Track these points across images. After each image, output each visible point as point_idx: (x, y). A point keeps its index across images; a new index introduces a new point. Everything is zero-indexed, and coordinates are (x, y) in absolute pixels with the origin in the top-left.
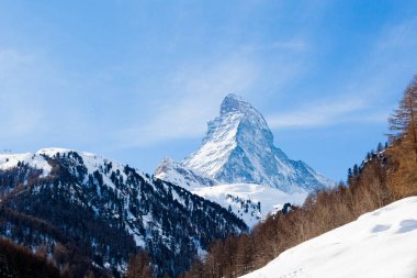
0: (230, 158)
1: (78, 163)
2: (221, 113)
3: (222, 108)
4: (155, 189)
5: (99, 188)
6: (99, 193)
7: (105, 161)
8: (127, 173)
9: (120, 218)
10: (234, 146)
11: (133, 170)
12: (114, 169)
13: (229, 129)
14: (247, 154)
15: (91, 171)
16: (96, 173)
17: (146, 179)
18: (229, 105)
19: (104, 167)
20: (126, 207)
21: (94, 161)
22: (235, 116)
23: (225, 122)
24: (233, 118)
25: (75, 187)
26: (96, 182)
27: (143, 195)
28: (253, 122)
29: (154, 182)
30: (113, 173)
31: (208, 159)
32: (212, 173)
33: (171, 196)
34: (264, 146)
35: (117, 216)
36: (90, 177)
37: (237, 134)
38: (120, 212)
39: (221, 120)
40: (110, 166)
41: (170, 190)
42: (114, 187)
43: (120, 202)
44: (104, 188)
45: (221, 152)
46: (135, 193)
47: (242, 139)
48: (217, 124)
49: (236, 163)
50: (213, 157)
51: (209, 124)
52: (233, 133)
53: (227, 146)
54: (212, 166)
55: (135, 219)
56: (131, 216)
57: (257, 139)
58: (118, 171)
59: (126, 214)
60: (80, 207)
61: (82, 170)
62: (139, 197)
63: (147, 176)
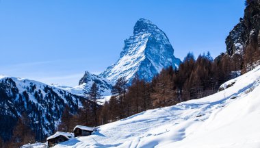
0: (140, 67)
1: (12, 86)
2: (134, 33)
3: (135, 30)
4: (66, 102)
5: (25, 103)
6: (26, 107)
7: (31, 83)
8: (46, 92)
9: (39, 123)
10: (144, 58)
11: (51, 89)
12: (37, 89)
13: (140, 45)
14: (154, 64)
15: (21, 91)
16: (25, 93)
17: (59, 95)
18: (140, 26)
19: (30, 88)
20: (44, 116)
21: (23, 84)
22: (145, 35)
23: (137, 40)
24: (143, 36)
25: (8, 104)
26: (24, 99)
27: (56, 107)
28: (158, 39)
29: (65, 97)
30: (36, 92)
31: (125, 69)
32: (127, 78)
33: (76, 106)
34: (167, 57)
35: (37, 122)
36: (20, 95)
37: (146, 49)
38: (39, 119)
39: (134, 39)
40: (34, 87)
41: (77, 101)
42: (36, 102)
43: (39, 113)
44: (29, 103)
45: (134, 63)
46: (51, 105)
47: (150, 52)
48: (131, 41)
49: (144, 71)
50: (128, 67)
51: (125, 42)
52: (143, 48)
53: (138, 59)
54: (127, 73)
55: (49, 124)
56: (47, 122)
57: (161, 52)
58: (40, 91)
59: (44, 121)
60: (11, 117)
61: (15, 91)
62: (53, 109)
63: (61, 93)
